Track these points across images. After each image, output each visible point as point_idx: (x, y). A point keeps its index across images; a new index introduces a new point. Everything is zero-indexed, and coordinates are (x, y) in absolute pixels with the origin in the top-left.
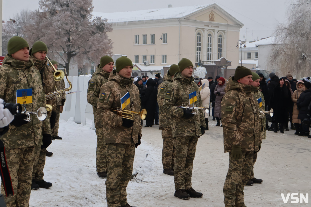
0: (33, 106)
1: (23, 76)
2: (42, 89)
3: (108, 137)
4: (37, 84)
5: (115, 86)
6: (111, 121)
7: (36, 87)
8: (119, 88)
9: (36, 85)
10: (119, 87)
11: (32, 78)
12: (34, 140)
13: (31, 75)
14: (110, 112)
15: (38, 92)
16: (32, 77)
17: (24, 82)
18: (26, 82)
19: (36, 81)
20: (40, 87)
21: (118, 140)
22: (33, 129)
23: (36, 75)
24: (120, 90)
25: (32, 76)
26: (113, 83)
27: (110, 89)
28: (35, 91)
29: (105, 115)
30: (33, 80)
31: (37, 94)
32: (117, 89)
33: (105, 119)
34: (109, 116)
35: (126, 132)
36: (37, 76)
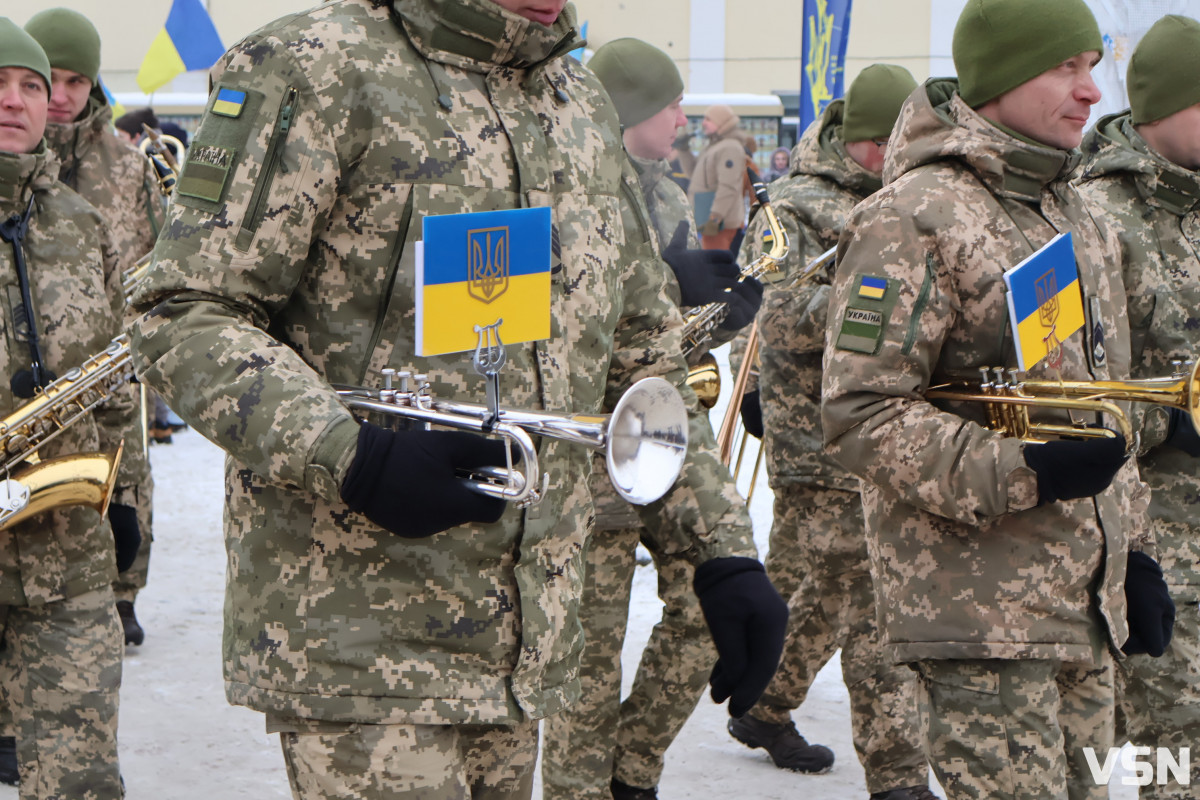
0: (540, 390)
1: (484, 123)
2: (619, 246)
3: (918, 611)
4: (584, 198)
5: (960, 211)
6: (939, 478)
7: (576, 226)
8: (994, 221)
9: (575, 208)
10: (998, 214)
11: (550, 143)
12: (502, 674)
13: (542, 116)
14: (926, 414)
15: (590, 267)
16: (555, 134)
17: (487, 173)
18: (502, 179)
19: (580, 173)
20: (601, 232)
21: (1008, 634)
22: (510, 579)
23: (578, 125)
24: (1006, 234)
25: (550, 126)
26: (943, 186)
27: (923, 239)
28: (567, 255)
29: (890, 439)
30: (561, 166)
31: (575, 285)
32: (981, 231)
33: (892, 471)
34: (924, 443)
35: (1059, 569)
36: (588, 131)
